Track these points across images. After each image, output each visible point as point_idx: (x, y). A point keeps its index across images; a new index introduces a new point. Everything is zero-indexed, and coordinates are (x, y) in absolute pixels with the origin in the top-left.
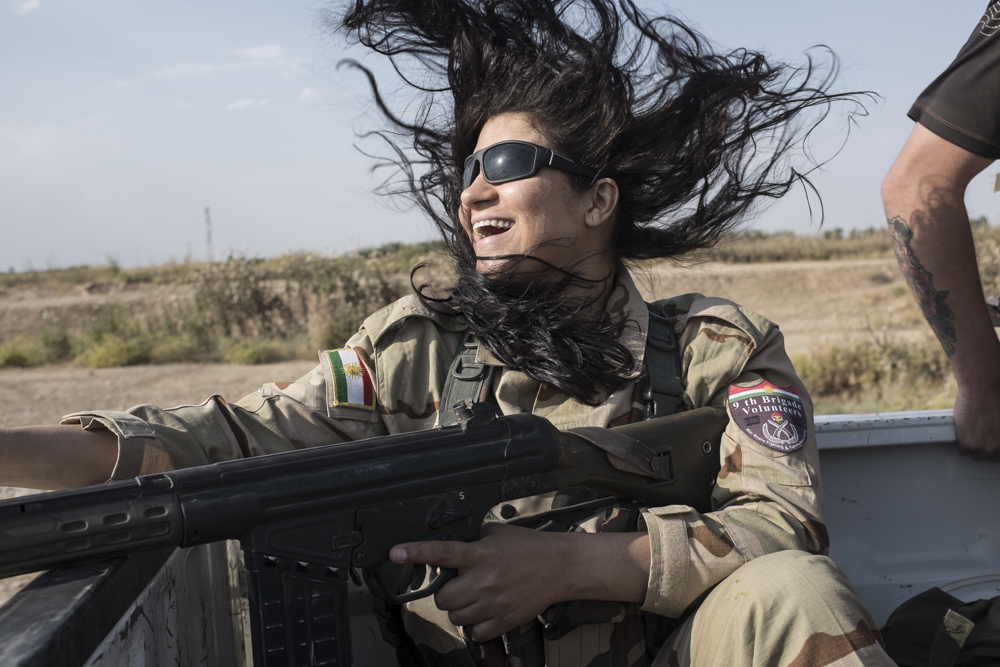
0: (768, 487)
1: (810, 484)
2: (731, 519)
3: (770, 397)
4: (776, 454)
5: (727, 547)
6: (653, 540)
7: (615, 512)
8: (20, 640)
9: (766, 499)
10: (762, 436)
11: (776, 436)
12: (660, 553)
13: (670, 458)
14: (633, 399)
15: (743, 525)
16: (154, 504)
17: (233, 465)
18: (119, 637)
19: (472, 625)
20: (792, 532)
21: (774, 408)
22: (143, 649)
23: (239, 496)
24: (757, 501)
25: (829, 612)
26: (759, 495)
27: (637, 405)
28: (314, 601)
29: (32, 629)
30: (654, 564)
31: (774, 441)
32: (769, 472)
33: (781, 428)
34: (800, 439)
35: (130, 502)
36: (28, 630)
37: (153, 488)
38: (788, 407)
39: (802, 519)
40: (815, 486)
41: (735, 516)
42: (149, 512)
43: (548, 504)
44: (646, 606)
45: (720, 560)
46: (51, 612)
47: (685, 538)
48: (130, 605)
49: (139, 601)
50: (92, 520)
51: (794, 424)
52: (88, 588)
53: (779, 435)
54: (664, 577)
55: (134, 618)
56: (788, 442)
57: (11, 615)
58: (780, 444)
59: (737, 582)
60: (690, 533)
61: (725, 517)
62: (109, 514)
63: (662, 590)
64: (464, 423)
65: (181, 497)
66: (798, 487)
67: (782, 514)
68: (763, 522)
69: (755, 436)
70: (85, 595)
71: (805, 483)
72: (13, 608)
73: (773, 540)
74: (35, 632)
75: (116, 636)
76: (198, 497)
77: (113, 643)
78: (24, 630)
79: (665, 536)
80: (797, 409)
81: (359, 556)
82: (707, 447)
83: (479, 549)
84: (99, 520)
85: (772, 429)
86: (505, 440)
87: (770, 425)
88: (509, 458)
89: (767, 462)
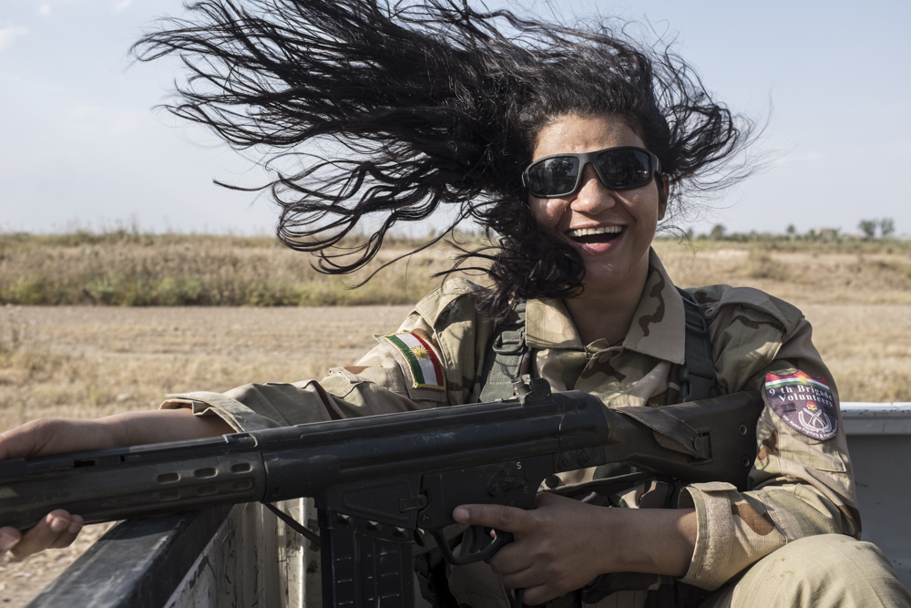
0: (807, 471)
1: (845, 470)
2: (771, 500)
3: (805, 386)
4: (811, 441)
5: (770, 527)
6: (700, 515)
7: (653, 486)
8: (106, 587)
9: (804, 482)
10: (798, 423)
11: (811, 424)
12: (706, 528)
13: (709, 439)
14: (669, 379)
15: (783, 507)
16: (241, 460)
17: (312, 427)
18: (189, 585)
19: (523, 589)
20: (830, 516)
21: (809, 397)
22: (207, 596)
23: (317, 457)
24: (795, 483)
25: (877, 599)
26: (797, 478)
27: (673, 385)
28: (382, 559)
29: (116, 577)
30: (701, 538)
31: (810, 429)
32: (805, 457)
33: (816, 417)
34: (833, 428)
35: (218, 458)
36: (113, 578)
37: (239, 446)
38: (821, 397)
39: (838, 503)
40: (848, 473)
41: (775, 496)
42: (235, 468)
43: (590, 474)
44: (688, 578)
45: (762, 537)
46: (132, 561)
47: (730, 515)
48: (198, 555)
49: (206, 552)
50: (185, 472)
51: (827, 413)
52: (164, 539)
53: (814, 423)
54: (708, 551)
55: (201, 567)
56: (822, 430)
57: (96, 562)
58: (815, 432)
59: (783, 560)
60: (735, 510)
61: (765, 497)
62: (199, 468)
63: (705, 563)
64: (522, 397)
65: (264, 455)
66: (833, 472)
67: (819, 497)
68: (801, 504)
69: (791, 422)
70: (161, 546)
71: (840, 470)
72: (98, 554)
73: (811, 522)
74: (119, 581)
75: (186, 585)
76: (280, 456)
77: (184, 591)
78: (110, 577)
79: (711, 511)
80: (828, 399)
81: (424, 518)
82: (743, 430)
83: (536, 516)
84: (190, 473)
85: (807, 417)
86: (560, 415)
87: (805, 413)
88: (564, 432)
89: (804, 447)
